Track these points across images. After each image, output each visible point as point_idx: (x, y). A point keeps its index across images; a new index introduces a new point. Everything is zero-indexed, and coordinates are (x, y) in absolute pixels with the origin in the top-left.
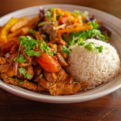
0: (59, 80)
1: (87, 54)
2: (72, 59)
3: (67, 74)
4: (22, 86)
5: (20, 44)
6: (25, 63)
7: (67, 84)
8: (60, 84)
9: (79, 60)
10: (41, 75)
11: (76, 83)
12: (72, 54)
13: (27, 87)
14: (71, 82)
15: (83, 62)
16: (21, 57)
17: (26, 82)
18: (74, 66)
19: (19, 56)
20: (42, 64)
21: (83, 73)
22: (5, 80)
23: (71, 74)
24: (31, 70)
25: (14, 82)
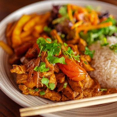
0: (85, 87)
1: (114, 57)
2: (97, 62)
3: (92, 81)
4: (44, 97)
5: (40, 49)
6: (48, 72)
7: (95, 93)
8: (87, 92)
9: (106, 64)
10: (66, 84)
11: (104, 91)
12: (96, 56)
13: (49, 98)
14: (99, 90)
15: (112, 67)
16: (42, 66)
17: (48, 92)
18: (100, 71)
19: (40, 64)
20: (67, 72)
21: (111, 79)
22: (24, 92)
23: (96, 79)
24: (54, 78)
25: (34, 93)
